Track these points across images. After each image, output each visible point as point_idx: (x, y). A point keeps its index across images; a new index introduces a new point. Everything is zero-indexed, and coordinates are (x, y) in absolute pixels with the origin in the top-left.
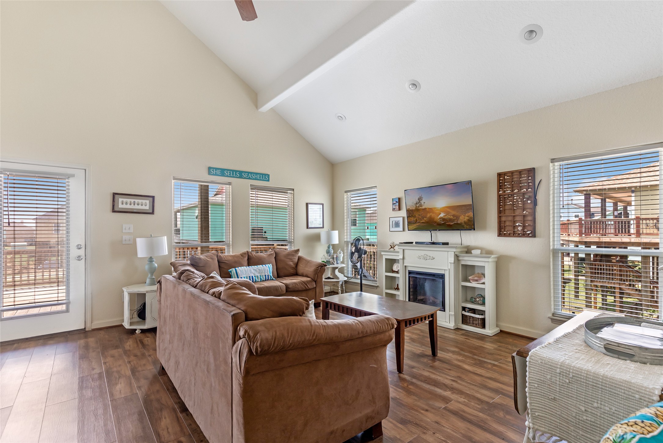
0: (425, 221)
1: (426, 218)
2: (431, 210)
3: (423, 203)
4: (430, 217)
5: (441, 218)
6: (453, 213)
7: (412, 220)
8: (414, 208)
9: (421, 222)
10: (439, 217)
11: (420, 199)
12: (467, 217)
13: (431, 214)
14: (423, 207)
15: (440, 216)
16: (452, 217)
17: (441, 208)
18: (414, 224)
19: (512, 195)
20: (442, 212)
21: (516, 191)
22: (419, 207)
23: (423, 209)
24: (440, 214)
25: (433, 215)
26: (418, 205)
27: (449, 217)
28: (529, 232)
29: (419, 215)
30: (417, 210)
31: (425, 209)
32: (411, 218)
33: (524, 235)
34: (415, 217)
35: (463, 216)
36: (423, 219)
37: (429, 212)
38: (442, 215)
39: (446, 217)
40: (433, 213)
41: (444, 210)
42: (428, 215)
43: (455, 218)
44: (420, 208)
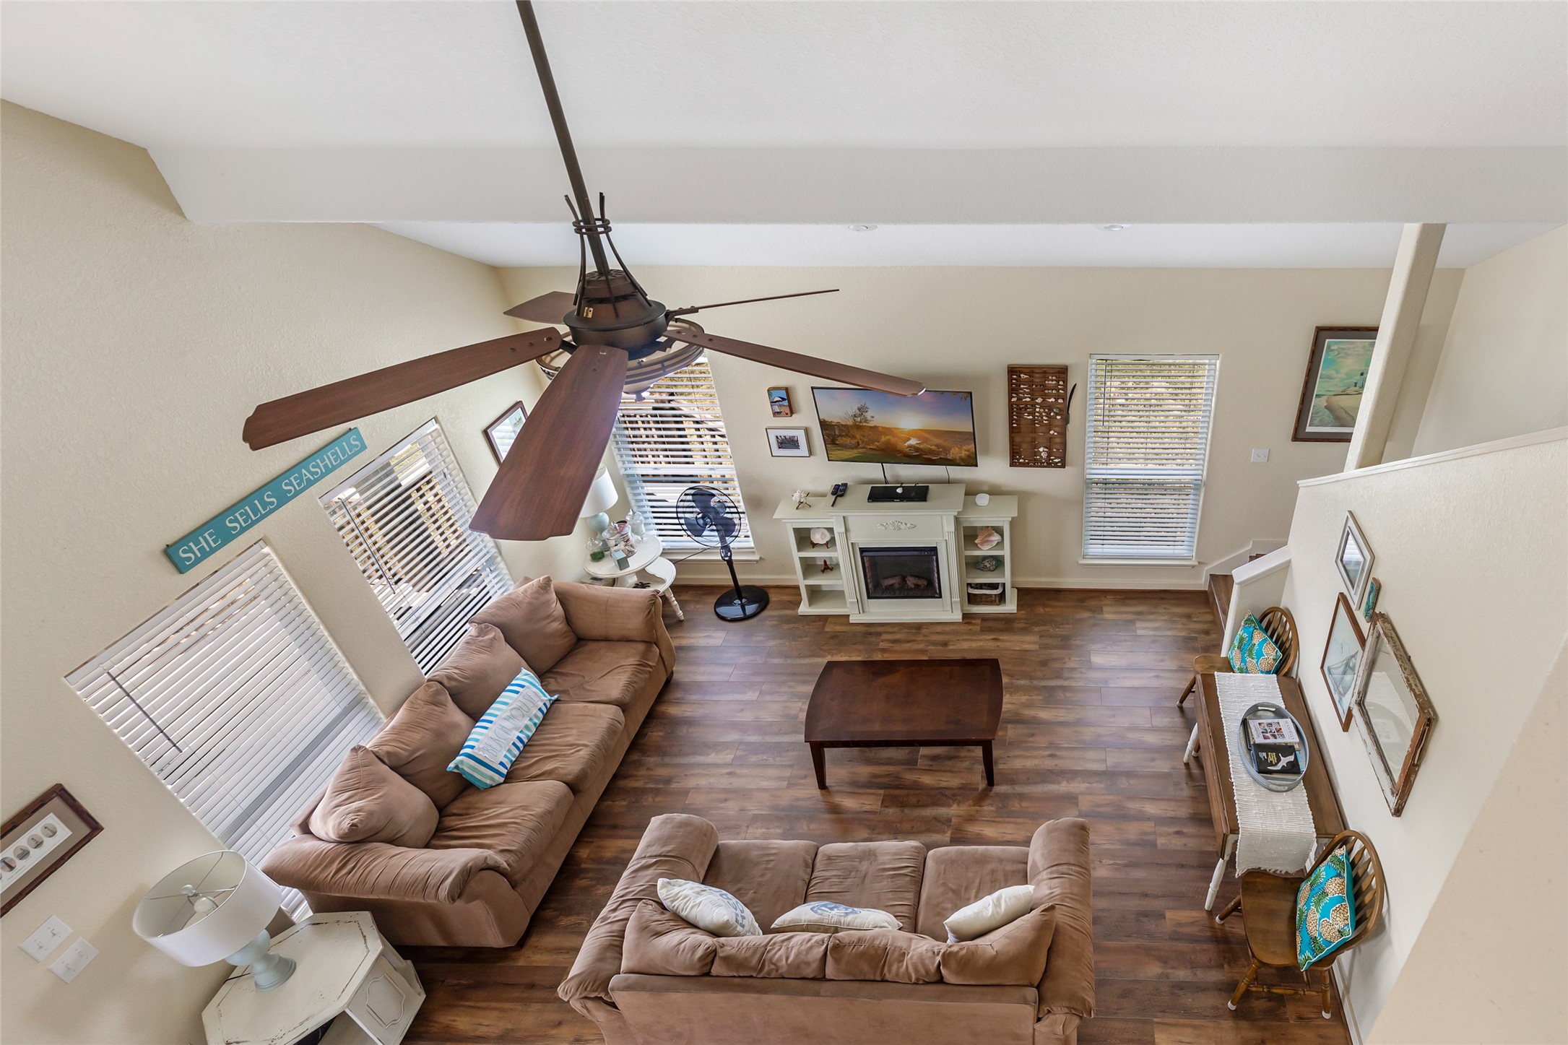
0: (878, 447)
1: (878, 442)
2: (888, 431)
3: (869, 418)
4: (888, 442)
5: (910, 446)
6: (937, 441)
7: (848, 442)
8: (850, 423)
9: (869, 447)
10: (906, 444)
11: (862, 410)
12: (965, 450)
13: (888, 437)
14: (871, 424)
15: (908, 443)
16: (933, 447)
17: (909, 431)
18: (853, 449)
19: (1033, 406)
20: (913, 437)
21: (1039, 400)
22: (861, 422)
23: (871, 427)
24: (909, 439)
25: (893, 440)
26: (859, 419)
27: (929, 446)
28: (1056, 460)
29: (863, 436)
30: (857, 427)
31: (875, 427)
32: (845, 439)
33: (1049, 464)
34: (854, 437)
35: (957, 449)
36: (873, 443)
37: (885, 434)
38: (913, 442)
39: (921, 446)
40: (894, 436)
41: (915, 433)
42: (883, 439)
43: (941, 450)
44: (865, 424)
